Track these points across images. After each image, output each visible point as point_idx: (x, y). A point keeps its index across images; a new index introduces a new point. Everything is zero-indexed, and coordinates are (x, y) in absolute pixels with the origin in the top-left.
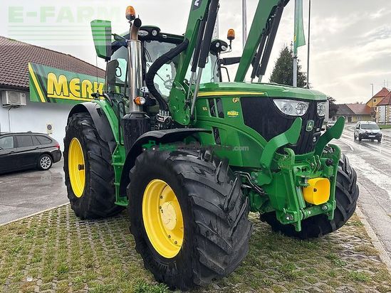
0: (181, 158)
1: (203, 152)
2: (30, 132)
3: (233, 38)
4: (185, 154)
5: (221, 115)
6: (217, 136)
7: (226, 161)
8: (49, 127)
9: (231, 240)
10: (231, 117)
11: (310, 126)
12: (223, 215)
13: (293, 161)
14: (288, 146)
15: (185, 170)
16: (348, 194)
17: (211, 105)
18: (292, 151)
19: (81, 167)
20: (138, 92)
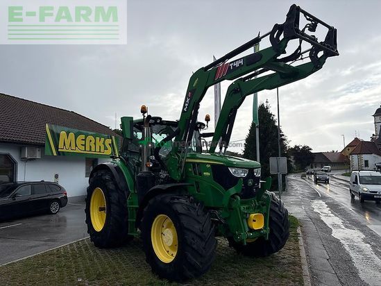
0: (176, 201)
1: (189, 197)
2: (43, 181)
3: (209, 120)
4: (178, 199)
5: (200, 174)
6: (198, 188)
7: (202, 203)
8: (56, 176)
9: (204, 248)
10: (206, 176)
11: (250, 183)
12: (200, 233)
13: (239, 203)
14: (237, 194)
15: (179, 208)
16: (281, 225)
17: (194, 167)
18: (239, 198)
19: (101, 209)
20: (148, 158)
